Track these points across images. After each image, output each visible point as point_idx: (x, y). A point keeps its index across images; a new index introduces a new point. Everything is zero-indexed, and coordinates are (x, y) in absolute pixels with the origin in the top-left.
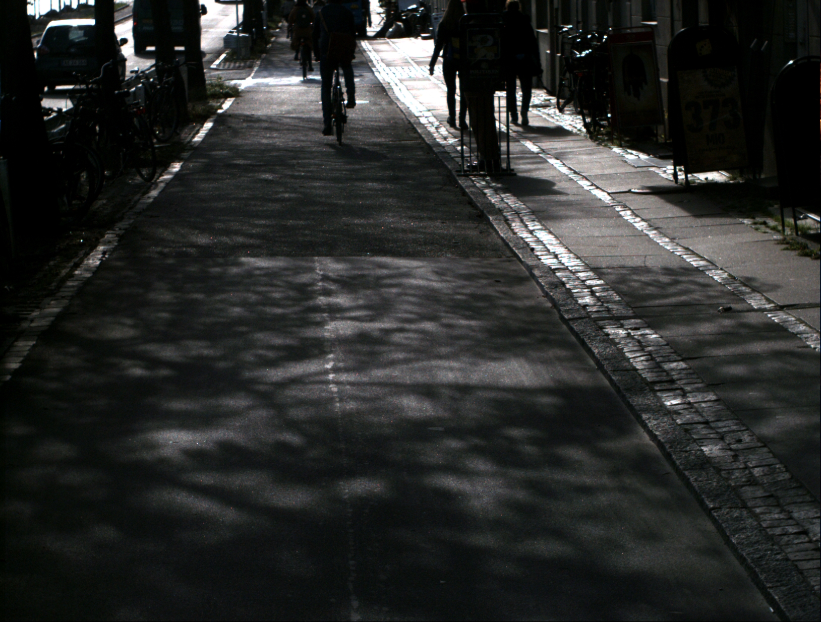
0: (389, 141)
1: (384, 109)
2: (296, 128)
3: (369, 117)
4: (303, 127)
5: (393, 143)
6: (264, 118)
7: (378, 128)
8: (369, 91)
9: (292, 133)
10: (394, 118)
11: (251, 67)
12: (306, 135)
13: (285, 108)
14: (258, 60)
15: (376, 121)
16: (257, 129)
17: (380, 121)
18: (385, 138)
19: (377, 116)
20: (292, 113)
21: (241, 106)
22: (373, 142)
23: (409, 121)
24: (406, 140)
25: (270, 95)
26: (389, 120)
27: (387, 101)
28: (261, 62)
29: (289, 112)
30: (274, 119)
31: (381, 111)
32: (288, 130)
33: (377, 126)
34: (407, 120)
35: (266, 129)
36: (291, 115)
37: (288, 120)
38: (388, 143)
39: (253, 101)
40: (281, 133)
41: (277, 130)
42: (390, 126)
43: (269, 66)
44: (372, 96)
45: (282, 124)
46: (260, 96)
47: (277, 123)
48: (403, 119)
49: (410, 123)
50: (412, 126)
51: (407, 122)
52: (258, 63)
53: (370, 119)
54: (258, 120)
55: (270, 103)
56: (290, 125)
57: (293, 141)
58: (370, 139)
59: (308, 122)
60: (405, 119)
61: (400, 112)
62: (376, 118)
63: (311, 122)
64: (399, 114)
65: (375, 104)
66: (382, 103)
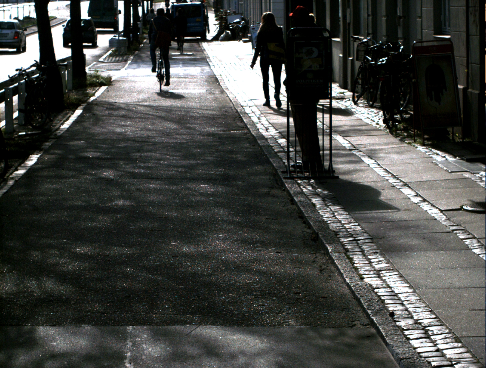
0: (220, 131)
1: (217, 98)
2: (147, 116)
3: (205, 106)
4: (152, 115)
5: (224, 133)
6: (123, 106)
7: (212, 117)
8: (206, 81)
9: (142, 122)
10: (224, 107)
11: (126, 61)
12: (153, 124)
13: (142, 96)
14: (132, 55)
15: (210, 110)
16: (115, 117)
17: (213, 110)
18: (218, 127)
19: (211, 104)
20: (146, 101)
21: (110, 93)
22: (207, 131)
23: (237, 110)
24: (235, 130)
25: (133, 84)
26: (220, 109)
27: (219, 90)
28: (134, 57)
29: (144, 100)
30: (131, 107)
31: (215, 100)
32: (140, 118)
33: (211, 114)
34: (235, 109)
35: (123, 116)
36: (145, 104)
37: (142, 108)
38: (219, 133)
39: (119, 89)
40: (133, 121)
41: (131, 118)
42: (221, 115)
43: (139, 60)
44: (208, 86)
45: (136, 112)
46: (126, 85)
47: (132, 111)
48: (231, 108)
49: (237, 112)
50: (239, 115)
51: (235, 111)
52: (132, 57)
53: (206, 108)
54: (119, 108)
55: (131, 91)
56: (142, 113)
57: (142, 130)
58: (205, 128)
59: (157, 110)
60: (233, 108)
61: (229, 101)
62: (210, 107)
63: (159, 110)
64: (229, 103)
65: (211, 93)
66: (216, 92)
